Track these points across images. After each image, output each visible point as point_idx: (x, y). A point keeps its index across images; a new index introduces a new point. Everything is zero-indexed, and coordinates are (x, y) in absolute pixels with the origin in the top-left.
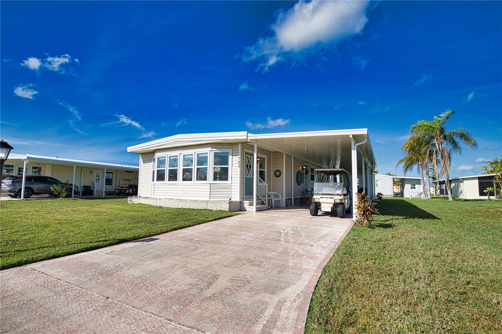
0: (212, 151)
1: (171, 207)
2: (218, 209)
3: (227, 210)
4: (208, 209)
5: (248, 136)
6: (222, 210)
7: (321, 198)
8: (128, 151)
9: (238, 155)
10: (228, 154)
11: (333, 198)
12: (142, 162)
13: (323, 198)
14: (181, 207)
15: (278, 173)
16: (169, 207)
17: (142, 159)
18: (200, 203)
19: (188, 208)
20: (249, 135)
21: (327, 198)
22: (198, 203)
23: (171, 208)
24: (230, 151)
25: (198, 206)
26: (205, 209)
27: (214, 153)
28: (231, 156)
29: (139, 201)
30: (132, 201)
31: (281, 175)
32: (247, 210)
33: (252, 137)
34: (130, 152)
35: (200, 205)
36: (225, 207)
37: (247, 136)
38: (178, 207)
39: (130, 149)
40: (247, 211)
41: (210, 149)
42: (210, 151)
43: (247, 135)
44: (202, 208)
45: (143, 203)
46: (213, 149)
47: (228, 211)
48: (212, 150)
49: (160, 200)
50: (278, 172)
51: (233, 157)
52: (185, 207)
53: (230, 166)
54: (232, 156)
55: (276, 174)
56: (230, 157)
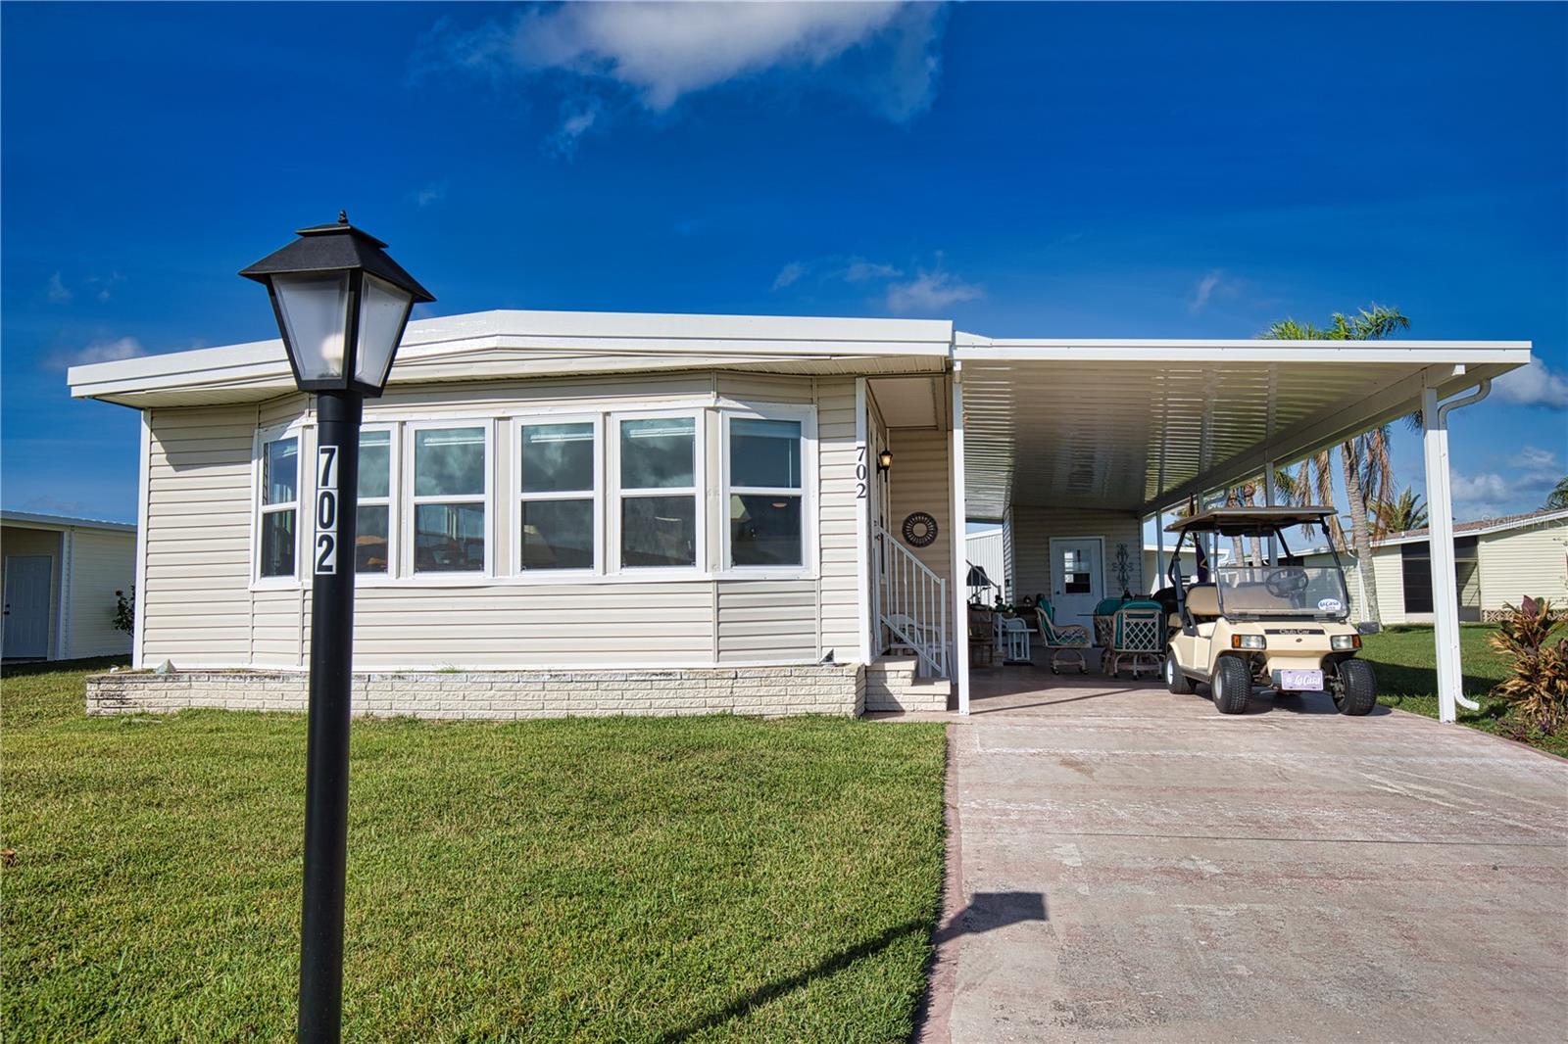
0: (716, 409)
1: (488, 715)
2: (800, 710)
3: (849, 709)
4: (736, 711)
5: (957, 344)
6: (818, 715)
7: (1268, 632)
8: (75, 392)
9: (853, 438)
10: (799, 433)
11: (1321, 632)
12: (161, 458)
13: (1276, 632)
14: (562, 715)
15: (920, 530)
16: (476, 715)
17: (158, 447)
18: (687, 684)
19: (609, 713)
20: (962, 337)
21: (1296, 631)
22: (672, 684)
23: (489, 721)
24: (805, 413)
25: (673, 703)
26: (723, 716)
27: (731, 419)
28: (817, 441)
29: (192, 692)
30: (122, 700)
31: (935, 535)
32: (904, 706)
33: (975, 347)
34: (94, 397)
35: (692, 693)
36: (836, 698)
37: (952, 345)
38: (538, 715)
39: (86, 379)
40: (903, 711)
41: (709, 399)
42: (707, 409)
43: (954, 337)
44: (703, 712)
45: (233, 705)
46: (724, 402)
47: (851, 715)
48: (718, 405)
49: (398, 684)
50: (922, 522)
51: (825, 446)
52: (588, 714)
53: (808, 492)
54: (820, 440)
55: (912, 532)
56: (809, 447)
